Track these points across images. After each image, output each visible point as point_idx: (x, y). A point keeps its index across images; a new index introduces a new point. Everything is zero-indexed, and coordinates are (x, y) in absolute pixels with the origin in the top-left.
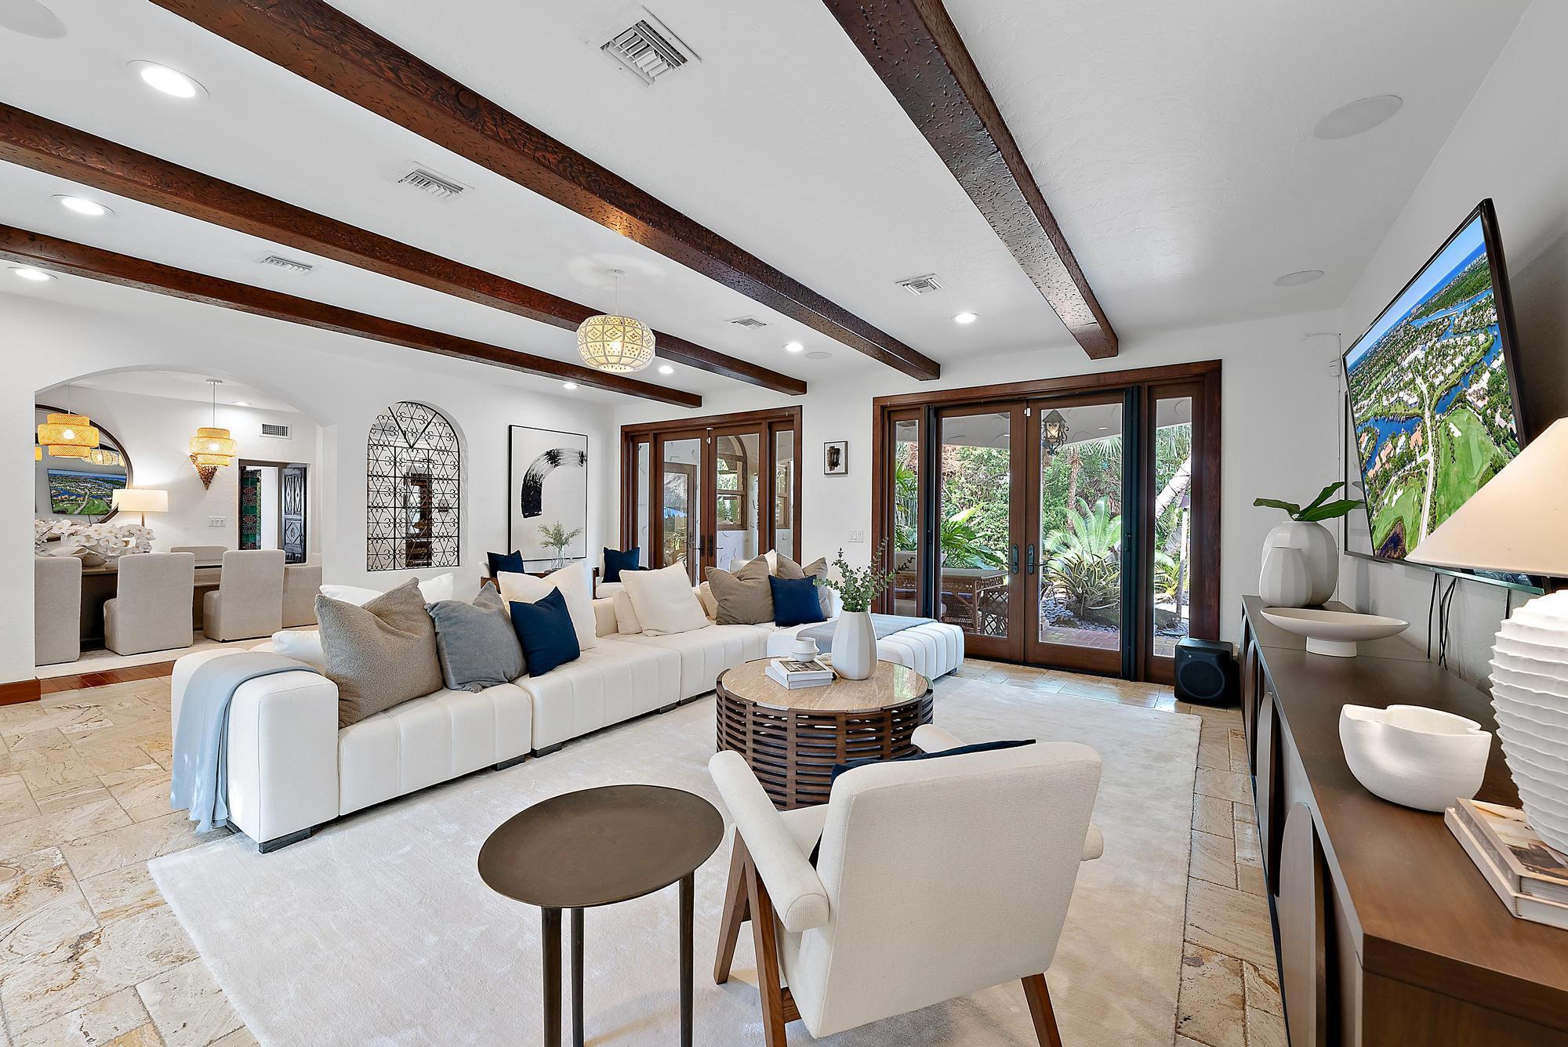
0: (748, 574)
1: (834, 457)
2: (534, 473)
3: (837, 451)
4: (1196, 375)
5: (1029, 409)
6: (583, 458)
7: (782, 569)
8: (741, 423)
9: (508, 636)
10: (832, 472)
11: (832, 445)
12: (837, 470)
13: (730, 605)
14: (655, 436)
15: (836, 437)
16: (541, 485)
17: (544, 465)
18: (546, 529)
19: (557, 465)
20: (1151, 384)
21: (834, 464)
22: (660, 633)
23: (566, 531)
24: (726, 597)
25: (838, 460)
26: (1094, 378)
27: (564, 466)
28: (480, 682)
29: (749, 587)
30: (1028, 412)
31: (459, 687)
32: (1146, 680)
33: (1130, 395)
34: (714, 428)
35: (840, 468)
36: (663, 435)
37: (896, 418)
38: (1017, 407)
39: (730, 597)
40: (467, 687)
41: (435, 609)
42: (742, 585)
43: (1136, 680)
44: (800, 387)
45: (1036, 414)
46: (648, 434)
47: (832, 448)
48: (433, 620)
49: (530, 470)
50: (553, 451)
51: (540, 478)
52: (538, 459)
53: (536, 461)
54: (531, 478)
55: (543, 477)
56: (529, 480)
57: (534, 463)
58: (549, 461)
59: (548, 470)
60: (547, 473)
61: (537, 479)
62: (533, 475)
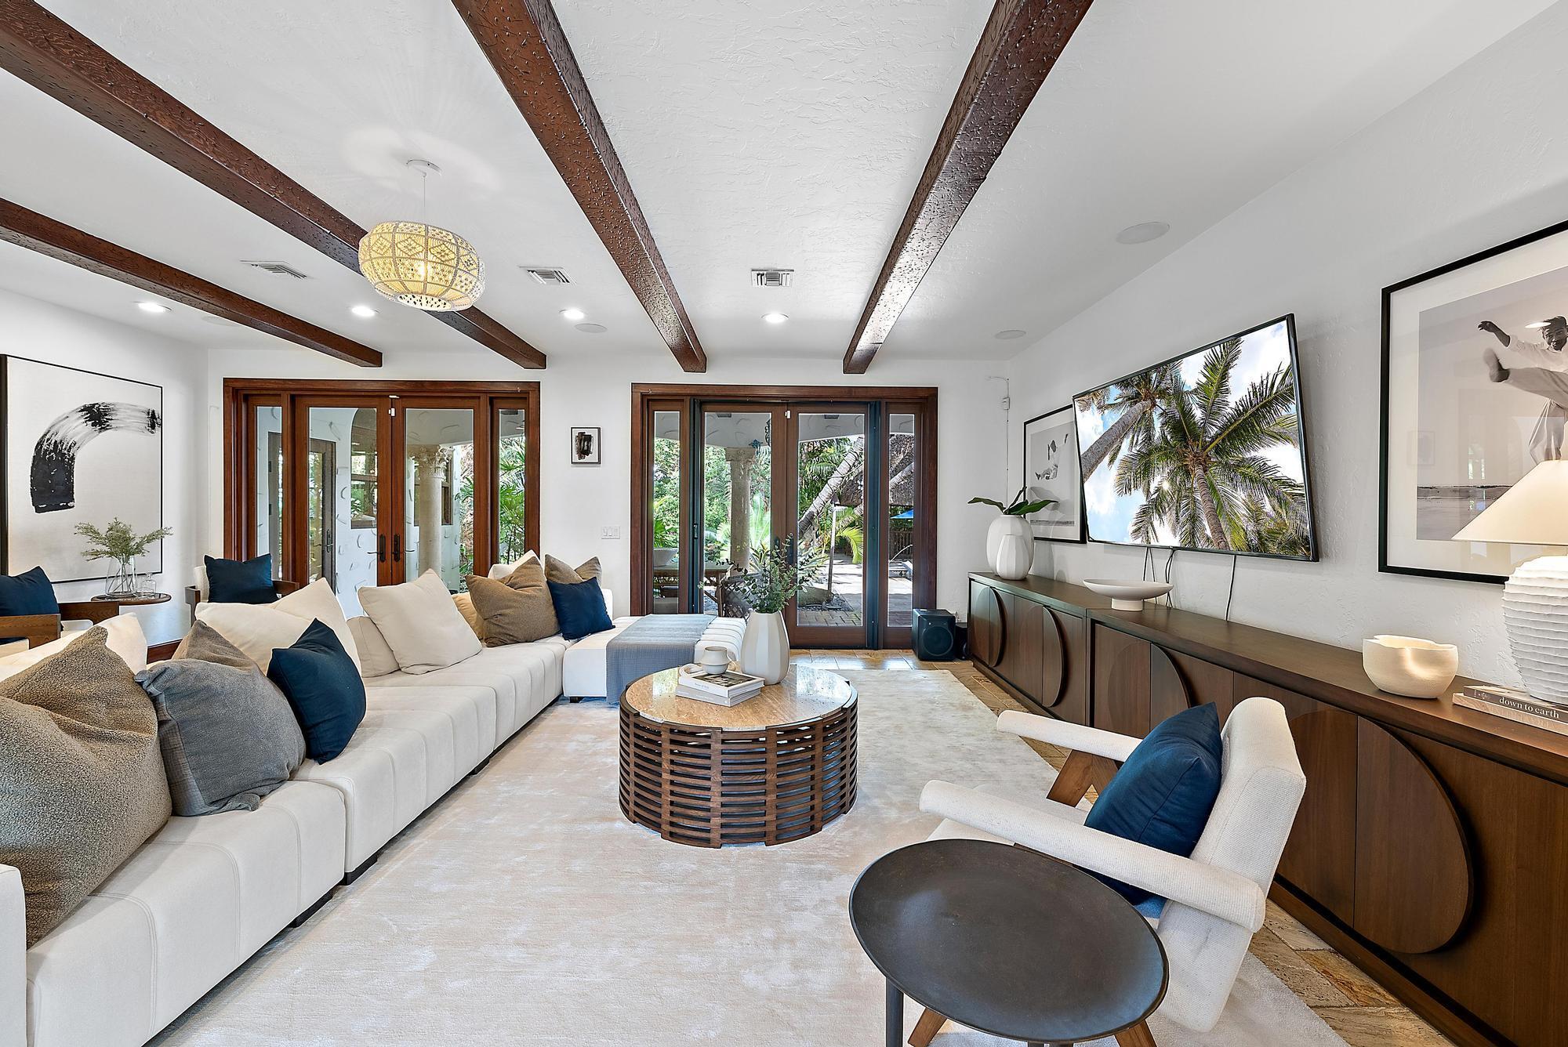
0: (521, 581)
1: (584, 444)
2: (58, 438)
3: (589, 438)
4: (921, 398)
5: (789, 412)
6: (154, 421)
7: (554, 573)
8: (447, 394)
9: (275, 705)
10: (581, 461)
11: (582, 431)
12: (587, 459)
13: (507, 621)
14: (293, 397)
15: (586, 421)
16: (72, 459)
17: (77, 429)
18: (90, 531)
19: (105, 429)
20: (888, 400)
21: (584, 452)
22: (433, 667)
23: (137, 533)
24: (499, 612)
25: (589, 447)
26: (847, 390)
27: (119, 432)
28: (257, 790)
29: (529, 597)
30: (788, 414)
31: (213, 808)
32: (885, 648)
33: (873, 408)
34: (401, 397)
35: (592, 457)
36: (304, 399)
37: (654, 408)
38: (779, 409)
39: (507, 611)
40: (232, 803)
41: (160, 681)
42: (518, 594)
43: (877, 649)
44: (536, 358)
45: (795, 416)
46: (280, 395)
47: (582, 434)
48: (154, 700)
49: (50, 434)
50: (97, 406)
51: (70, 448)
52: (65, 416)
53: (62, 420)
54: (51, 447)
55: (77, 446)
56: (46, 450)
57: (57, 423)
58: (89, 421)
59: (86, 435)
60: (84, 440)
61: (65, 449)
62: (56, 441)
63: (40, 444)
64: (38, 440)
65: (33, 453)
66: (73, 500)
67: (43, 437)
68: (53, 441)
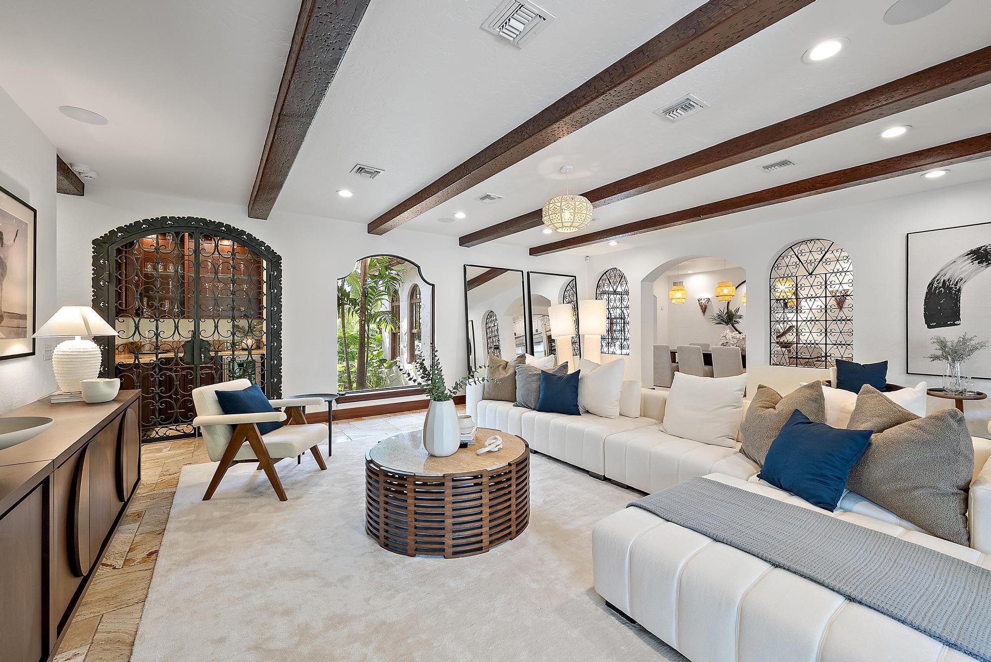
2: (946, 278)
16: (959, 290)
17: (965, 268)
49: (939, 276)
50: (984, 248)
51: (957, 283)
52: (953, 261)
53: (949, 265)
54: (941, 285)
55: (963, 281)
56: (937, 287)
57: (945, 268)
58: (975, 260)
59: (972, 272)
60: (969, 276)
61: (953, 284)
62: (944, 280)
63: (931, 284)
64: (930, 281)
65: (926, 290)
66: (959, 319)
67: (934, 279)
68: (942, 281)
